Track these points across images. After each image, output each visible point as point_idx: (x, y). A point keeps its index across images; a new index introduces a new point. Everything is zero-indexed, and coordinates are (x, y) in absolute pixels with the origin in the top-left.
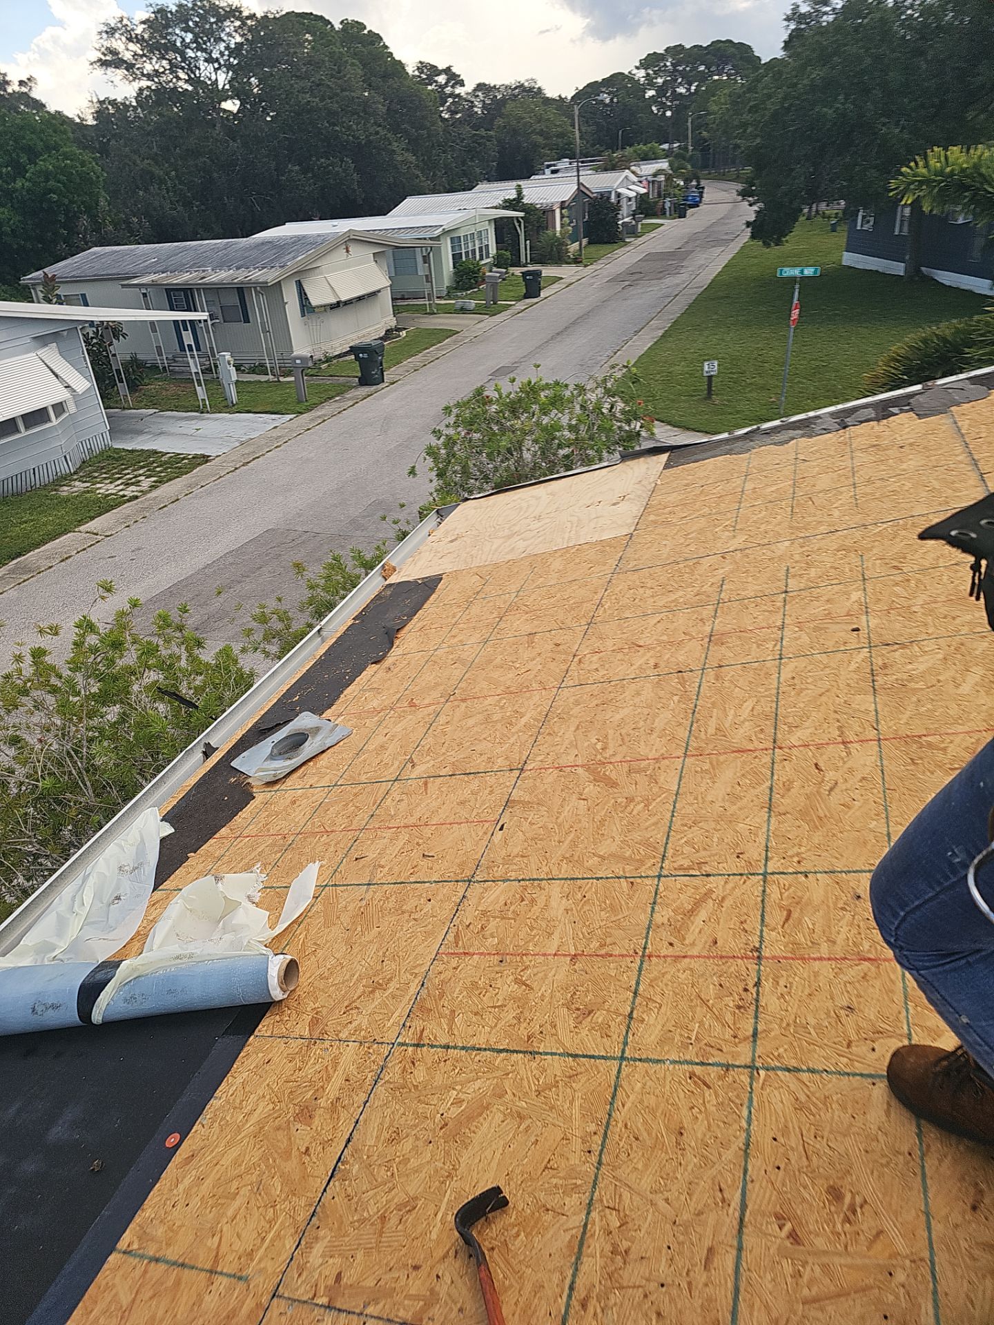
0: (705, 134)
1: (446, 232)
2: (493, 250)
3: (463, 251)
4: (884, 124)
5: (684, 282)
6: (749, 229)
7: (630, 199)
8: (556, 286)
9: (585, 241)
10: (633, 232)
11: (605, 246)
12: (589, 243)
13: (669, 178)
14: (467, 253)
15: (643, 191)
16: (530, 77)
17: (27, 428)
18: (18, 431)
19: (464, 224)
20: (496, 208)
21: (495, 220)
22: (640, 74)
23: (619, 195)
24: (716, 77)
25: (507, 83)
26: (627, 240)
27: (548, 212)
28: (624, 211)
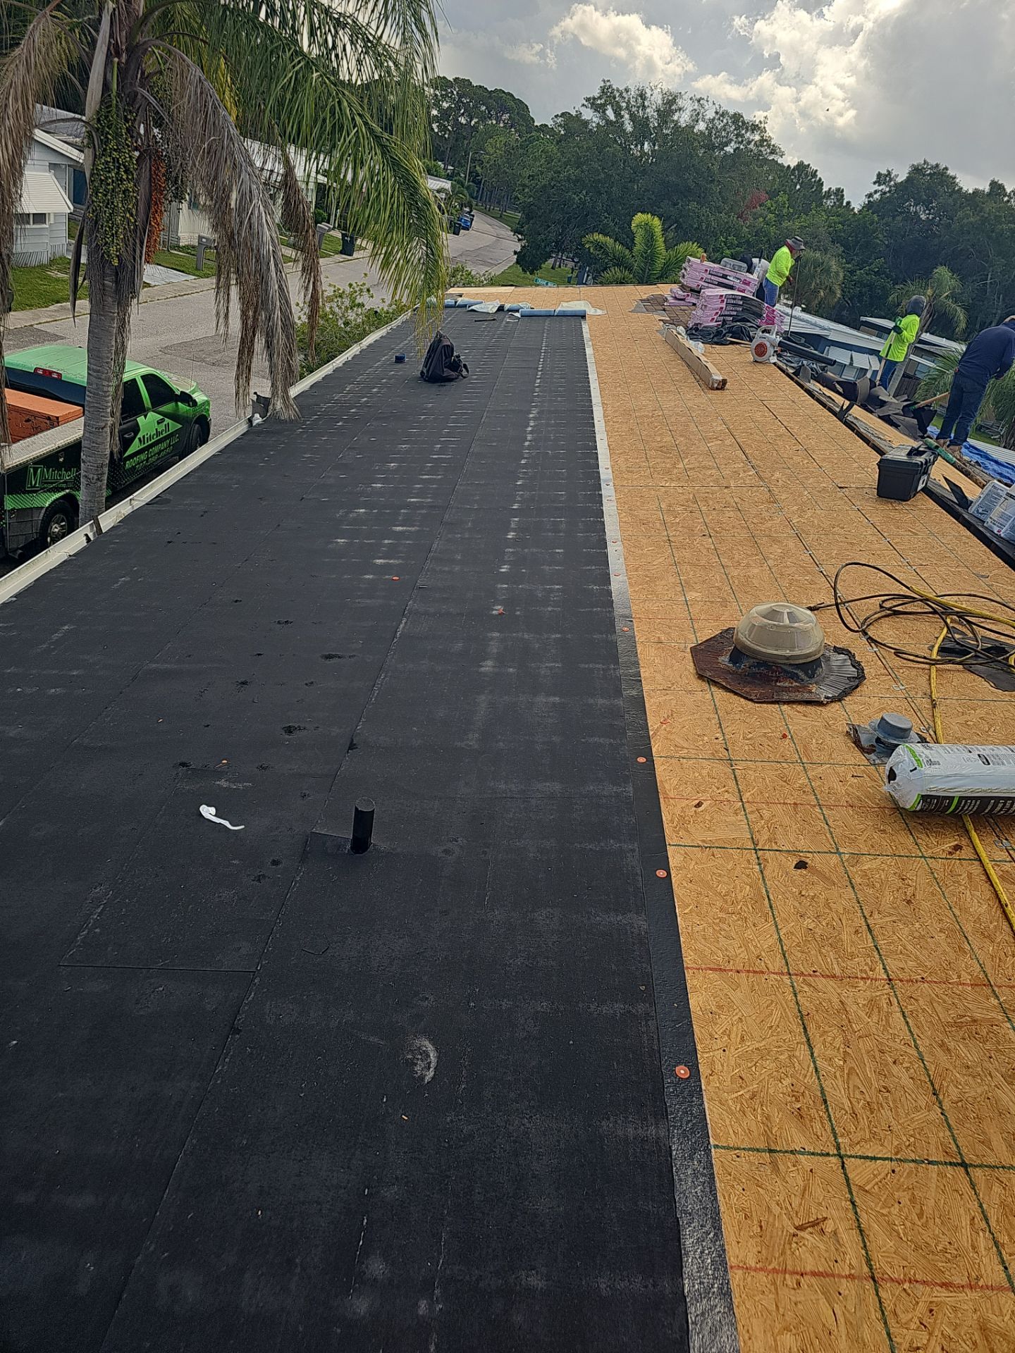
0: (479, 168)
4: (606, 218)
6: (516, 257)
8: (362, 253)
17: (34, 223)
18: (28, 223)
22: (429, 92)
24: (494, 122)
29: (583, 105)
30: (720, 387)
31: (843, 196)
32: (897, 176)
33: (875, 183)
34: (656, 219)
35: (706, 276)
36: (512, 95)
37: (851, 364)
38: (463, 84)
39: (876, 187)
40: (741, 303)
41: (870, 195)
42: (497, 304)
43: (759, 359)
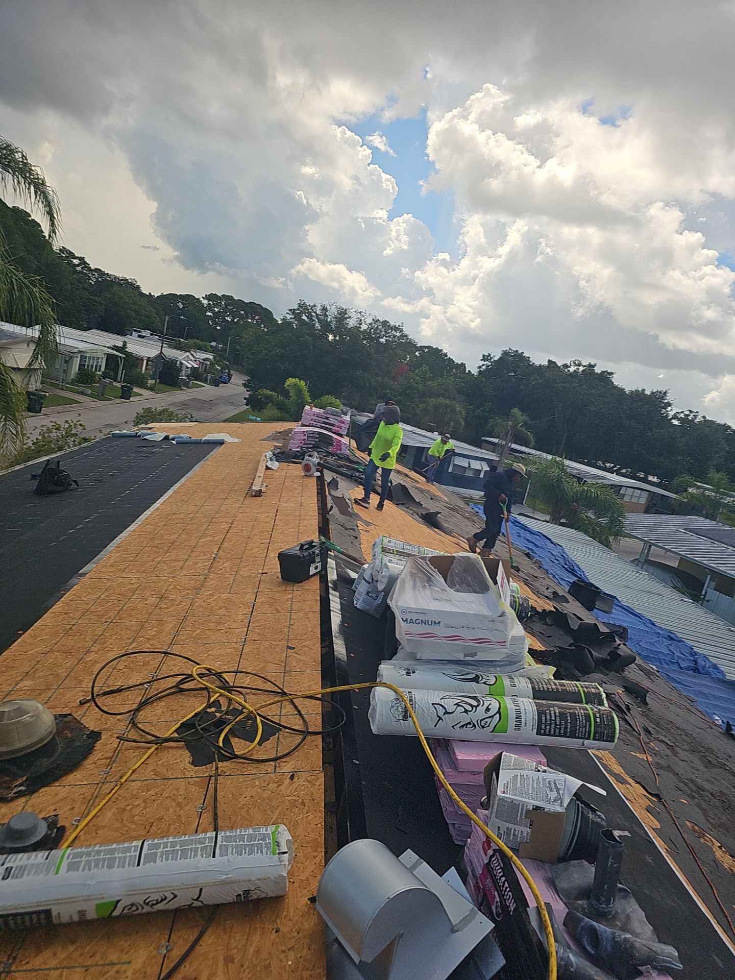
0: (238, 347)
1: (79, 352)
2: (103, 369)
3: (87, 364)
5: (211, 416)
6: (246, 401)
7: (188, 368)
8: (139, 398)
9: (158, 381)
10: (187, 385)
11: (169, 387)
12: (159, 382)
13: (212, 364)
14: (88, 366)
15: (196, 366)
16: (133, 278)
19: (91, 351)
20: (108, 348)
21: (108, 354)
22: (205, 302)
23: (181, 363)
24: (250, 321)
25: (117, 275)
26: (183, 388)
27: (139, 360)
28: (183, 373)
29: (287, 313)
30: (258, 495)
31: (465, 367)
32: (494, 356)
33: (482, 360)
34: (302, 381)
35: (314, 418)
36: (261, 306)
37: (469, 466)
38: (228, 298)
39: (483, 362)
40: (318, 436)
41: (480, 367)
42: (164, 435)
43: (308, 474)
